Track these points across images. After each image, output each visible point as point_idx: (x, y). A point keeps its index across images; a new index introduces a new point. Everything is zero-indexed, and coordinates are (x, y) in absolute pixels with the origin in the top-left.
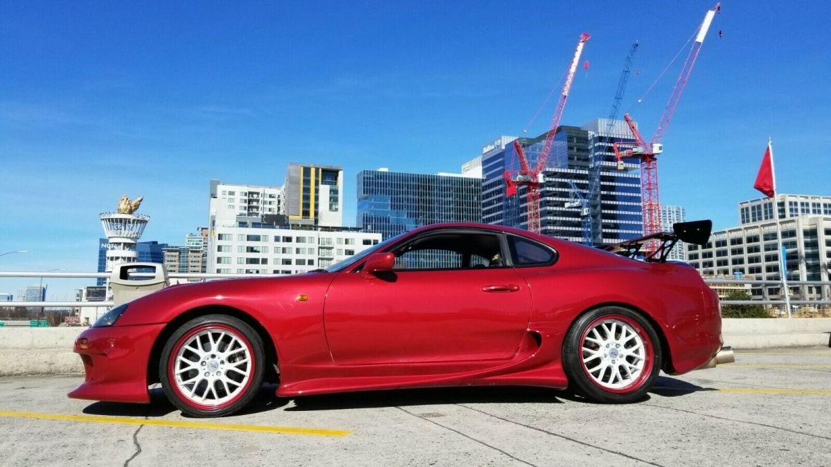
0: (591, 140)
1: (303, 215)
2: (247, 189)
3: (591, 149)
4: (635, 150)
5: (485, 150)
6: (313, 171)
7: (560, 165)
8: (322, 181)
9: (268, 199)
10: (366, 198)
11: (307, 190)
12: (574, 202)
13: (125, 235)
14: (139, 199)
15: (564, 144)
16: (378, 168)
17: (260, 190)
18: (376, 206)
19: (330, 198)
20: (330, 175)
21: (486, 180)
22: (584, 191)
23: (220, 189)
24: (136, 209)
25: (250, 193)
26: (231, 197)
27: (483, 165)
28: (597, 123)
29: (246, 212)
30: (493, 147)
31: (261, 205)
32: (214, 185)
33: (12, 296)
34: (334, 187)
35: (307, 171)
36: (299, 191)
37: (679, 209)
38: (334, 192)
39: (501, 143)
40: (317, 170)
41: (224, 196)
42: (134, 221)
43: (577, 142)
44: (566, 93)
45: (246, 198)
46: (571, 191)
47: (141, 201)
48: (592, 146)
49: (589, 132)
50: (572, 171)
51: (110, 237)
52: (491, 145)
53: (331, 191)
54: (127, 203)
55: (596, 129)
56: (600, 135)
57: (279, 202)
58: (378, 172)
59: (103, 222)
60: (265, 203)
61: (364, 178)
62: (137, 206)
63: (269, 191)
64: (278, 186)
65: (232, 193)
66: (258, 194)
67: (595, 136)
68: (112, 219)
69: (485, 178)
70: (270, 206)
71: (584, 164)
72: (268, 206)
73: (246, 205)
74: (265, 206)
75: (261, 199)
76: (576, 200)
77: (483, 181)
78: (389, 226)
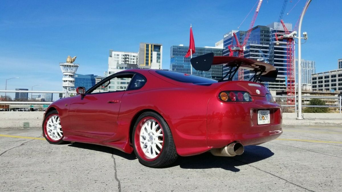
0: (271, 32)
1: (146, 64)
2: (124, 53)
3: (271, 36)
4: (284, 36)
5: (225, 36)
6: (150, 46)
7: (256, 42)
8: (154, 50)
9: (133, 58)
10: (174, 57)
11: (147, 54)
12: (261, 59)
13: (69, 72)
14: (75, 57)
15: (259, 33)
16: (179, 45)
17: (129, 54)
18: (178, 61)
19: (157, 57)
20: (157, 47)
21: (225, 49)
22: (266, 54)
23: (114, 53)
24: (74, 61)
25: (125, 55)
26: (118, 57)
27: (224, 43)
28: (274, 25)
29: (124, 63)
30: (228, 35)
31: (130, 60)
32: (111, 52)
33: (40, 95)
34: (159, 53)
35: (147, 46)
36: (144, 54)
37: (313, 62)
38: (159, 55)
39: (231, 33)
40: (152, 45)
41: (115, 56)
42: (73, 66)
43: (265, 32)
44: (258, 10)
45: (124, 57)
46: (260, 54)
47: (76, 58)
48: (271, 34)
49: (270, 28)
50: (261, 45)
51: (64, 73)
52: (227, 34)
53: (157, 54)
54: (70, 59)
55: (273, 27)
56: (275, 30)
57: (137, 59)
58: (179, 46)
59: (61, 66)
60: (131, 59)
61: (173, 49)
62: (74, 60)
63: (133, 54)
64: (136, 52)
65: (118, 55)
66: (128, 55)
67: (273, 30)
68: (64, 65)
69: (225, 48)
70: (134, 61)
71: (268, 42)
72: (133, 61)
73: (124, 60)
74: (131, 60)
75: (130, 57)
76: (262, 58)
77: (223, 50)
78: (183, 69)
